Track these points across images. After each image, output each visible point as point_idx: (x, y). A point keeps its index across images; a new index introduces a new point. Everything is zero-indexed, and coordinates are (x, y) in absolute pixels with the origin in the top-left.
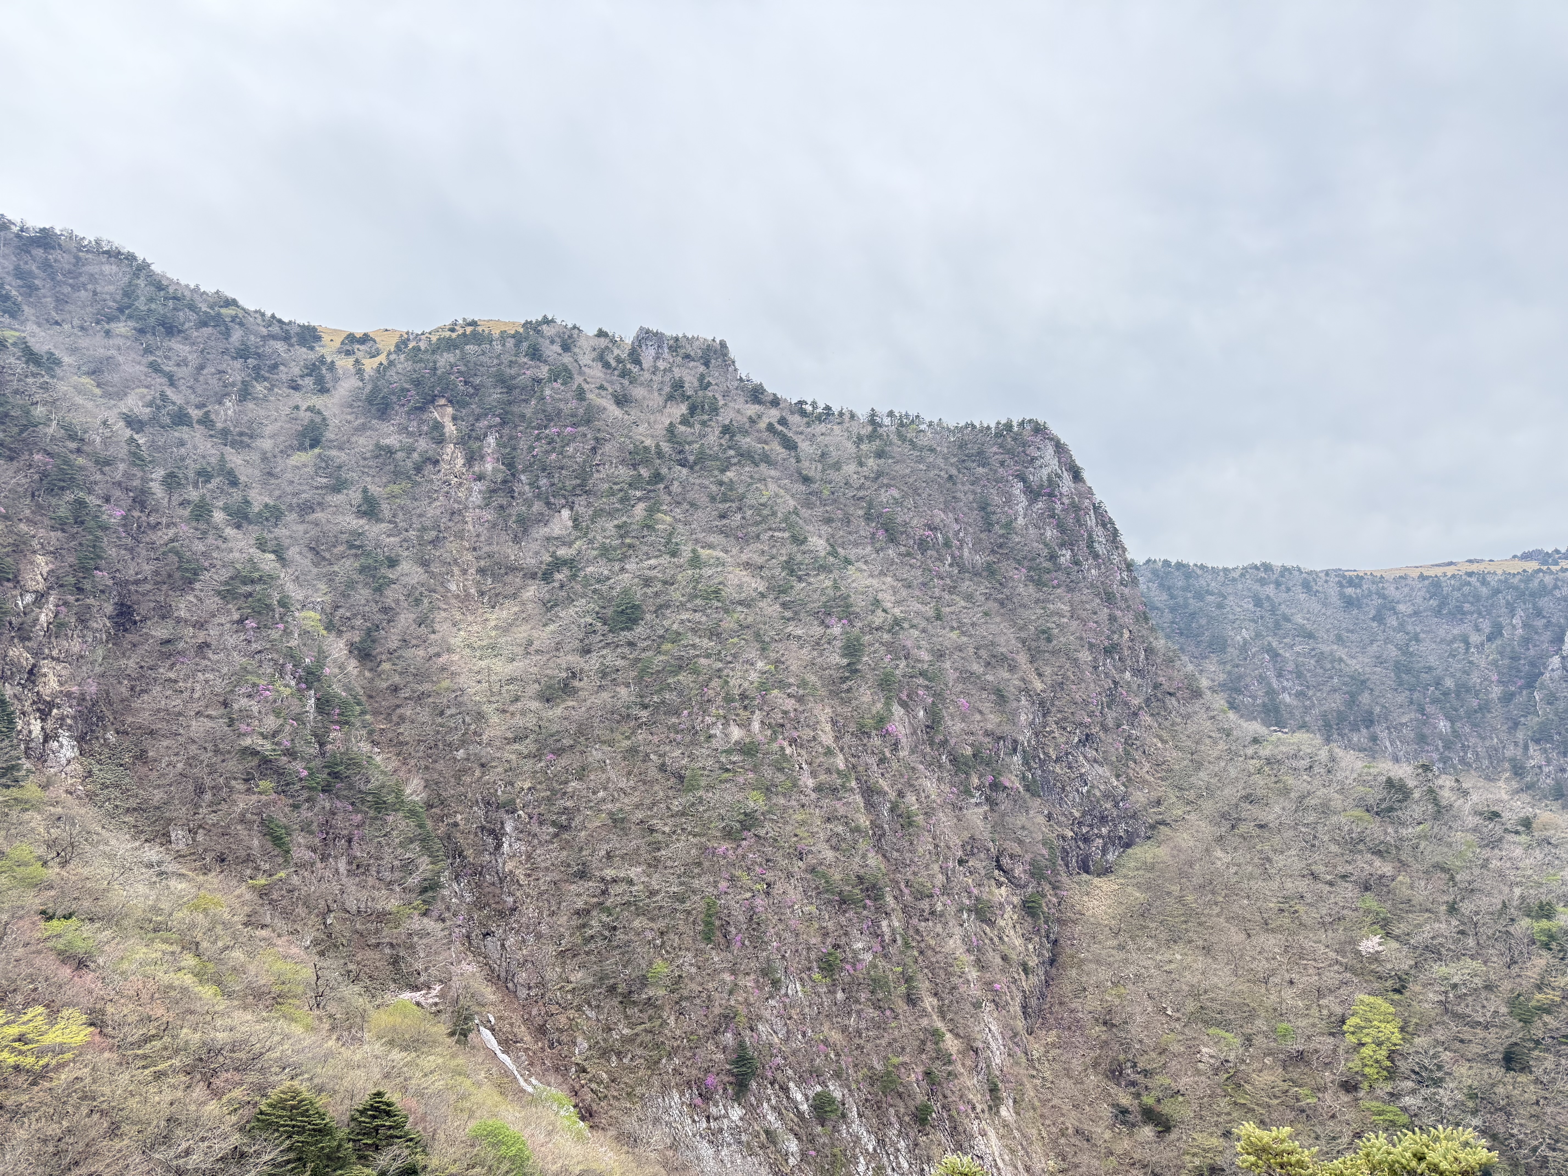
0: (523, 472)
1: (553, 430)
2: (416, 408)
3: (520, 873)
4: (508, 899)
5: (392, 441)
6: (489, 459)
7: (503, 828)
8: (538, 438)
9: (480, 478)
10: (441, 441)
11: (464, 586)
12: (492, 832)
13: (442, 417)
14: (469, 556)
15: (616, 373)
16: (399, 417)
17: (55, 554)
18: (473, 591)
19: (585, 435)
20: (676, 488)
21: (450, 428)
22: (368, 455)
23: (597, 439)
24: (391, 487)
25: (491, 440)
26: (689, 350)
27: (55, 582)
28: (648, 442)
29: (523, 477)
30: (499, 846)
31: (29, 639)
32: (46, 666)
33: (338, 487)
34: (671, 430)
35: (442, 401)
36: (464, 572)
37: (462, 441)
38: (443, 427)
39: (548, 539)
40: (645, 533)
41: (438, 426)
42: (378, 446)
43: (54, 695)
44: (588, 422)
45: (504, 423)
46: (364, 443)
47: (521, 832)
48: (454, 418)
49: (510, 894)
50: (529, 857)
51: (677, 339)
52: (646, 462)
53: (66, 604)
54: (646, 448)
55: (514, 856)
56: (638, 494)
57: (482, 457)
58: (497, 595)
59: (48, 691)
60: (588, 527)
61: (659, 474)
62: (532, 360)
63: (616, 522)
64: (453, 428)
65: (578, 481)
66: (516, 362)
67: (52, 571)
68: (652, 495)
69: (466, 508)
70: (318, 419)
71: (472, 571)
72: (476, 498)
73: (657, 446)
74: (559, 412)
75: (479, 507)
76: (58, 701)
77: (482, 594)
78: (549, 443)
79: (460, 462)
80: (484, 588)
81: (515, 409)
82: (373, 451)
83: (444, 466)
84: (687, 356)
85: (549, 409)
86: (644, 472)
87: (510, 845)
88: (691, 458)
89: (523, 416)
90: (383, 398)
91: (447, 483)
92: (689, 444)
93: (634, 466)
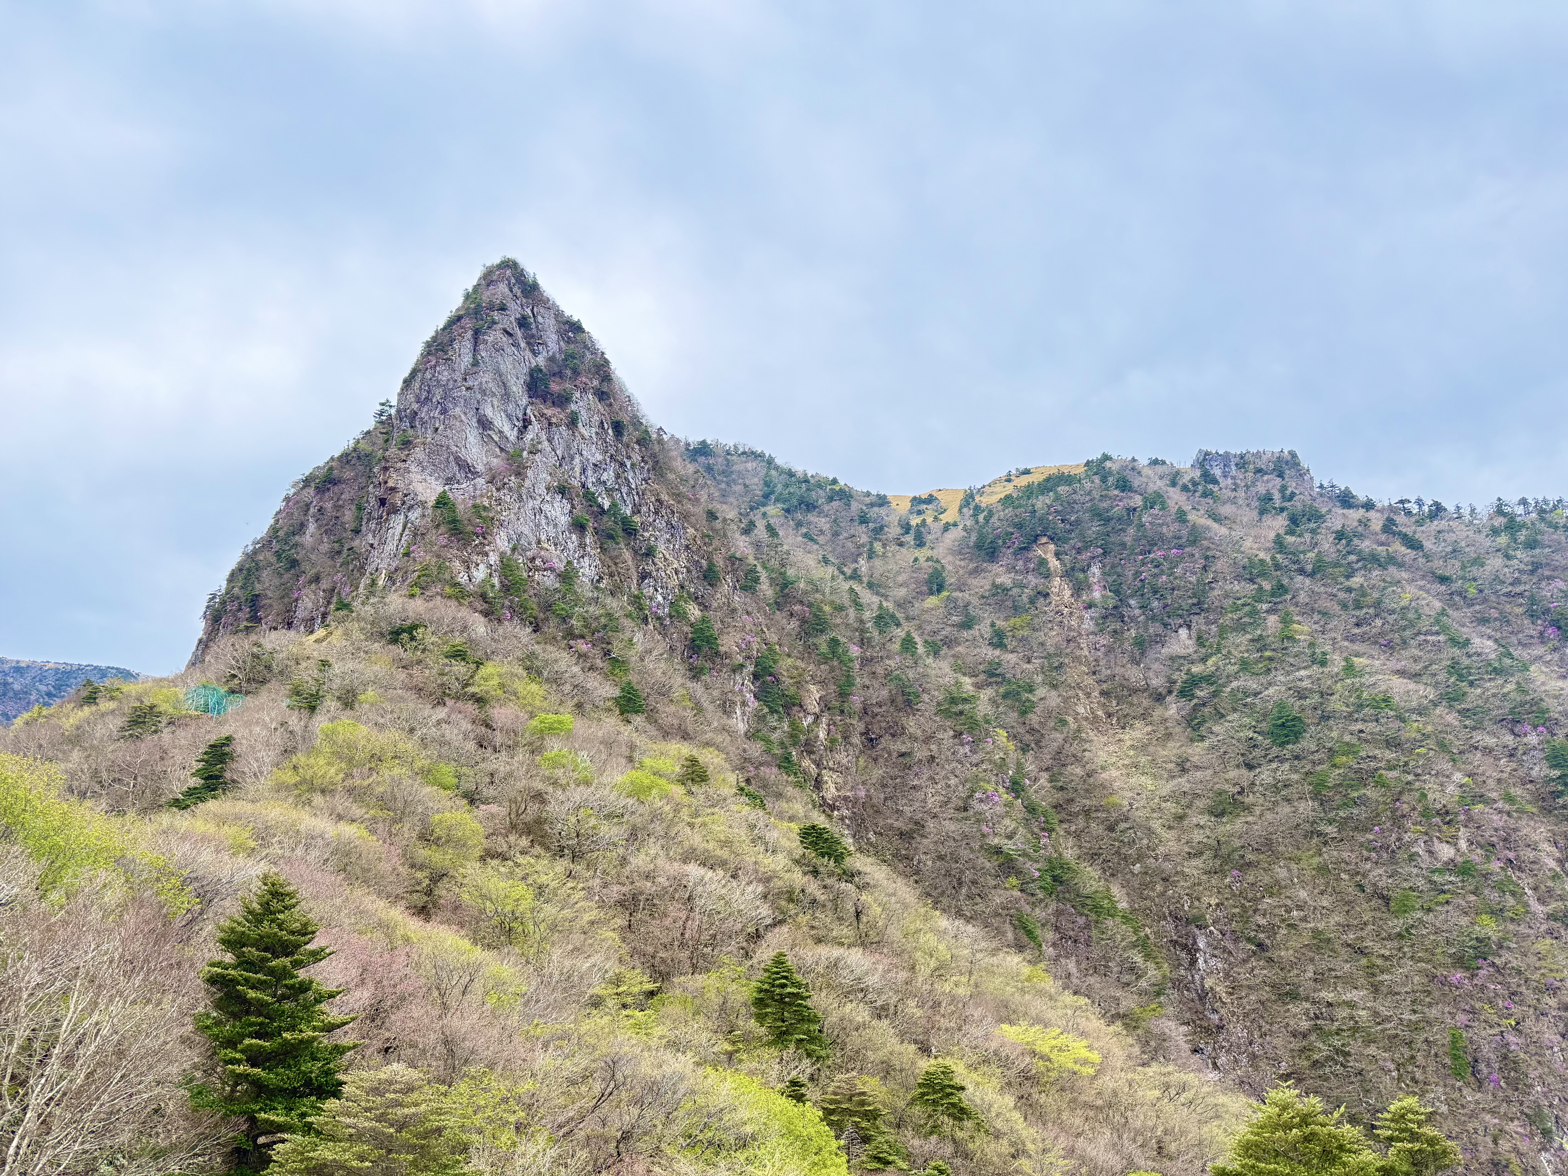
0: (1132, 596)
1: (1157, 554)
2: (1021, 549)
3: (1220, 989)
4: (1212, 1016)
5: (1005, 579)
6: (1096, 587)
7: (1195, 943)
8: (1144, 564)
9: (1089, 606)
10: (1048, 576)
11: (1091, 708)
12: (1184, 947)
13: (1045, 553)
14: (1089, 681)
15: (1197, 494)
16: (1007, 557)
17: (822, 683)
18: (1100, 713)
19: (1193, 555)
20: (1303, 598)
21: (1054, 563)
22: (987, 594)
23: (1207, 558)
24: (1012, 621)
25: (1095, 570)
26: (1261, 464)
27: (826, 706)
28: (1262, 555)
29: (1132, 602)
30: (1193, 962)
31: (813, 752)
32: (826, 775)
33: (967, 625)
34: (1279, 542)
35: (1044, 540)
36: (1088, 695)
37: (1068, 574)
38: (1047, 563)
39: (1172, 659)
40: (1286, 644)
41: (1043, 562)
42: (994, 585)
43: (835, 799)
44: (1193, 542)
45: (1105, 553)
46: (982, 584)
47: (1215, 948)
48: (1057, 555)
49: (1215, 1011)
50: (1227, 975)
51: (1242, 457)
52: (1263, 574)
53: (835, 724)
54: (1262, 561)
55: (1212, 972)
56: (1265, 606)
57: (1089, 587)
58: (1125, 716)
59: (830, 796)
60: (1219, 644)
61: (1282, 586)
62: (1123, 491)
63: (1249, 637)
64: (1057, 563)
65: (1195, 601)
66: (1106, 496)
67: (820, 698)
68: (1280, 607)
69: (1080, 634)
70: (939, 567)
71: (1096, 694)
72: (1088, 625)
73: (1273, 558)
74: (1162, 537)
75: (1093, 633)
76: (837, 804)
77: (1109, 716)
78: (1156, 566)
79: (1067, 593)
80: (1111, 710)
81: (1113, 538)
82: (990, 590)
83: (1054, 598)
84: (1259, 471)
85: (1150, 533)
86: (1267, 586)
87: (1206, 962)
88: (1309, 568)
89: (1123, 545)
90: (991, 542)
91: (1059, 613)
92: (1304, 552)
93: (1252, 581)
